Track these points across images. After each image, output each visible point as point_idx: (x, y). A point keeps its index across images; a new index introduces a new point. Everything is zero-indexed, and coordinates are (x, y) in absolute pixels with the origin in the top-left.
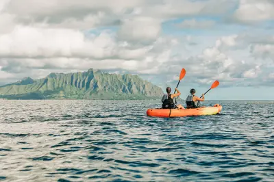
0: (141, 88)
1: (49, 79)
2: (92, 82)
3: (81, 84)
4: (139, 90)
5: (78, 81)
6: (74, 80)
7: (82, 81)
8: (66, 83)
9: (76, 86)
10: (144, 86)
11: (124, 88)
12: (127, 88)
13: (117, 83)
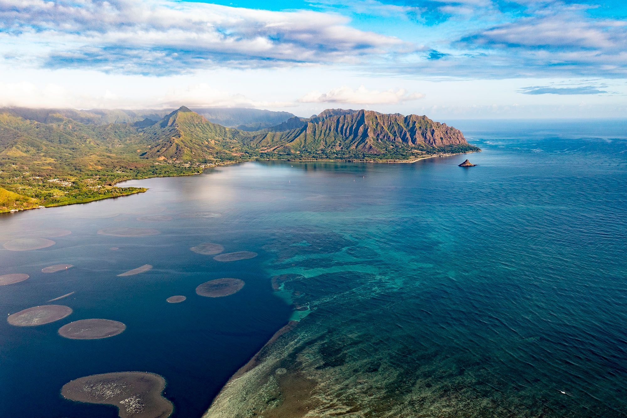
0: (429, 134)
1: (310, 124)
2: (361, 129)
3: (348, 131)
4: (426, 138)
5: (345, 127)
6: (340, 125)
7: (350, 126)
8: (330, 130)
9: (342, 134)
10: (433, 132)
11: (405, 134)
12: (408, 135)
13: (396, 128)
